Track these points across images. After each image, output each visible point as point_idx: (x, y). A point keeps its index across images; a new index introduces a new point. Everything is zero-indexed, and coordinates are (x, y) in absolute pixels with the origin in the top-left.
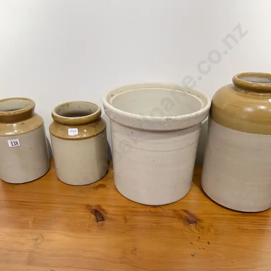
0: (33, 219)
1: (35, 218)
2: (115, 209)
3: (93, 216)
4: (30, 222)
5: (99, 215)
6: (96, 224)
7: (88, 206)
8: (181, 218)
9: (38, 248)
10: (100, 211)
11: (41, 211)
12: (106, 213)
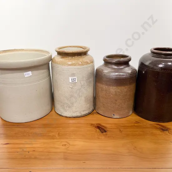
0: (57, 133)
1: (59, 133)
2: (110, 125)
3: (98, 130)
4: (57, 136)
5: (101, 129)
6: (102, 134)
7: (92, 124)
8: (157, 128)
9: (69, 150)
10: (101, 127)
11: (61, 128)
12: (106, 128)
